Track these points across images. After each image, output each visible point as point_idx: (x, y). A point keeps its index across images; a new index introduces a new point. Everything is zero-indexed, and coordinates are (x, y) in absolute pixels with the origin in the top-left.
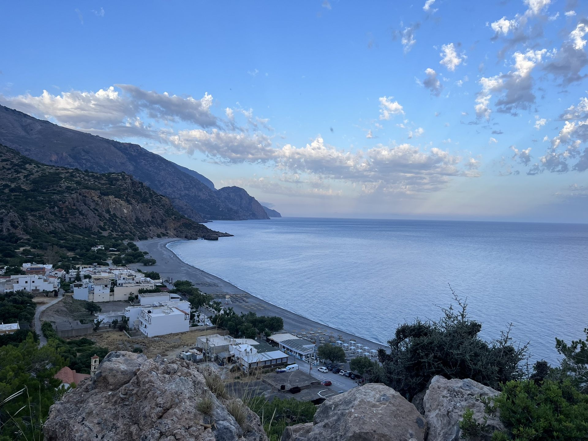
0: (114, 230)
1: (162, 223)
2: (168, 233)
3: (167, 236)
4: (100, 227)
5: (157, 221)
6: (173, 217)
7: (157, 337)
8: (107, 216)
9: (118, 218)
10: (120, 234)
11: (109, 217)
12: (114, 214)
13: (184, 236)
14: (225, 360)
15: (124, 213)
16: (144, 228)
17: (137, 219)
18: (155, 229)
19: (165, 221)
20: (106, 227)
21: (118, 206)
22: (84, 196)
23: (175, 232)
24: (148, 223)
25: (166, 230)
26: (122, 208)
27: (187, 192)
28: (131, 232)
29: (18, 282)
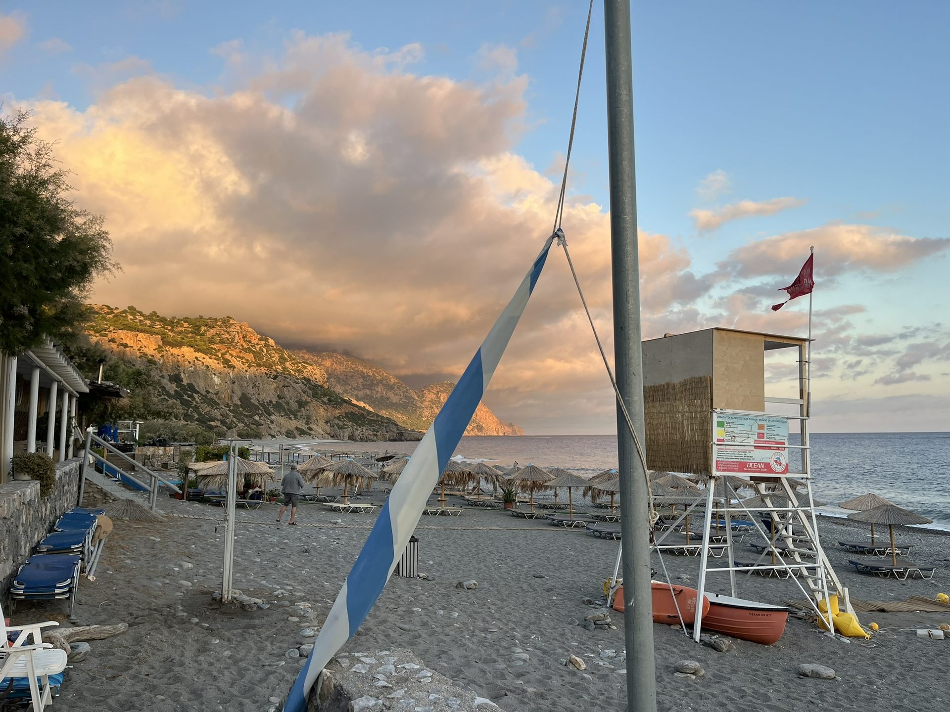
1: (300, 407)
2: (311, 429)
3: (310, 434)
5: (288, 403)
6: (325, 399)
8: (172, 387)
9: (197, 392)
11: (176, 391)
12: (190, 385)
13: (346, 435)
15: (213, 385)
16: (257, 418)
17: (244, 398)
18: (282, 420)
19: (306, 403)
21: (201, 369)
22: (122, 345)
23: (327, 428)
24: (267, 409)
25: (307, 423)
26: (209, 373)
27: (368, 392)
28: (223, 423)
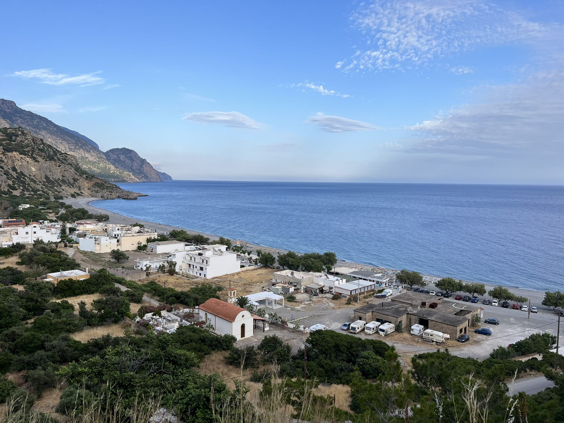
0: (25, 189)
1: (74, 182)
2: (82, 193)
3: (82, 196)
4: (9, 185)
5: (68, 180)
6: (84, 176)
7: (216, 278)
8: (14, 174)
9: (26, 176)
10: (32, 193)
11: (17, 176)
12: (21, 172)
13: (100, 195)
14: (318, 291)
15: (32, 172)
16: (56, 188)
17: (47, 177)
18: (67, 188)
19: (78, 180)
20: (16, 186)
21: (25, 163)
23: (89, 192)
24: (59, 183)
25: (79, 190)
26: (29, 166)
28: (43, 191)
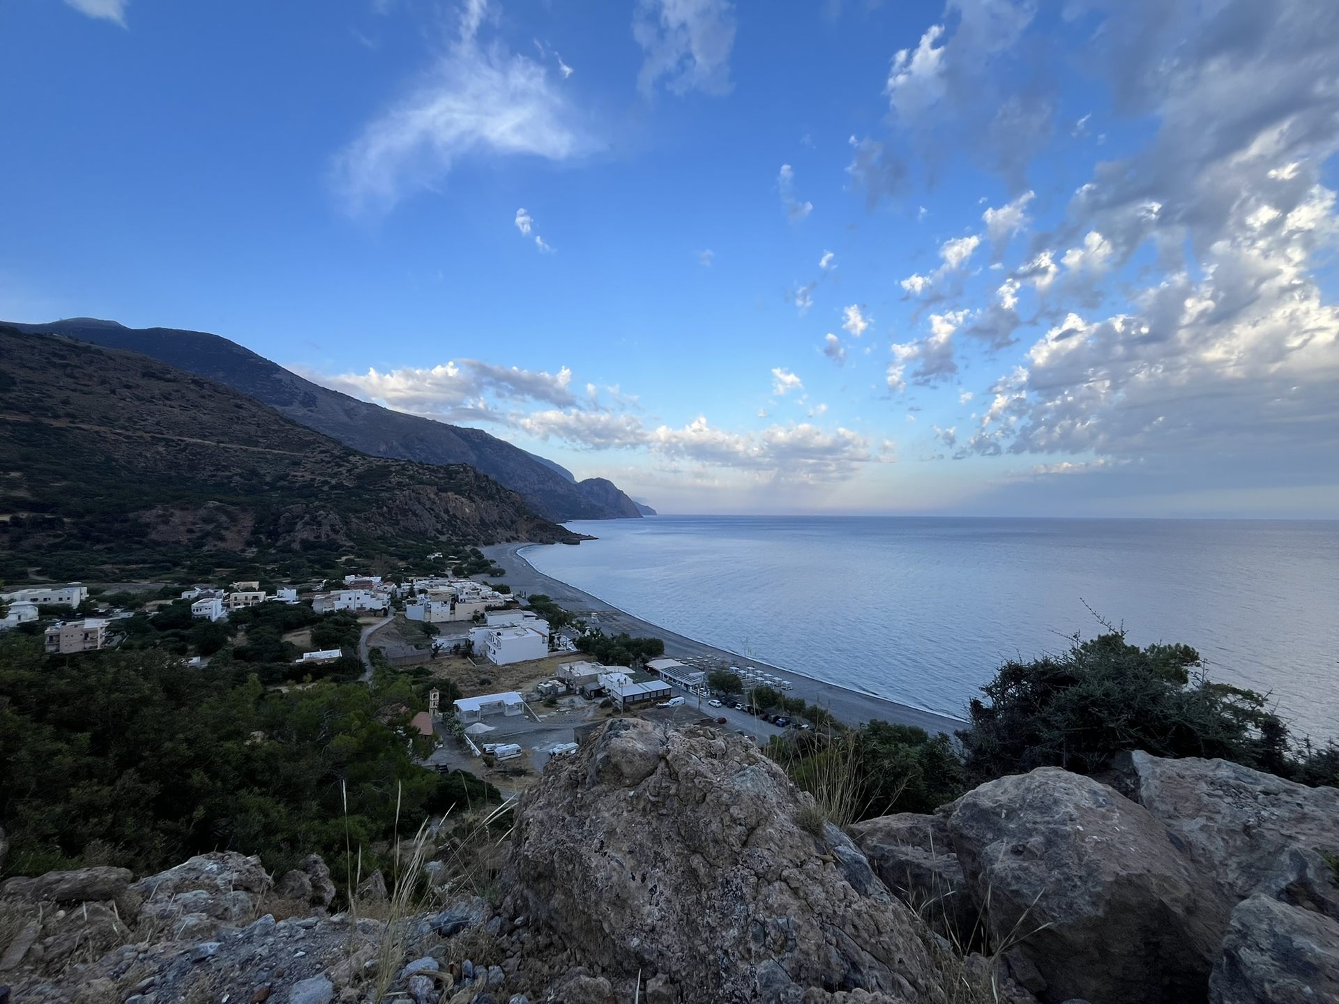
0: (454, 533)
1: (512, 524)
2: (519, 537)
3: (518, 540)
4: (437, 530)
5: (505, 522)
6: (525, 517)
7: (509, 664)
8: (446, 517)
9: (458, 519)
10: (461, 538)
11: (448, 519)
12: (454, 515)
14: (593, 694)
15: (465, 513)
16: (490, 531)
17: (482, 520)
18: (503, 531)
19: (515, 522)
20: (445, 530)
21: (459, 504)
22: (418, 493)
23: (527, 535)
24: (494, 525)
25: (516, 533)
26: (463, 507)
27: (541, 486)
28: (474, 536)
29: (339, 599)
